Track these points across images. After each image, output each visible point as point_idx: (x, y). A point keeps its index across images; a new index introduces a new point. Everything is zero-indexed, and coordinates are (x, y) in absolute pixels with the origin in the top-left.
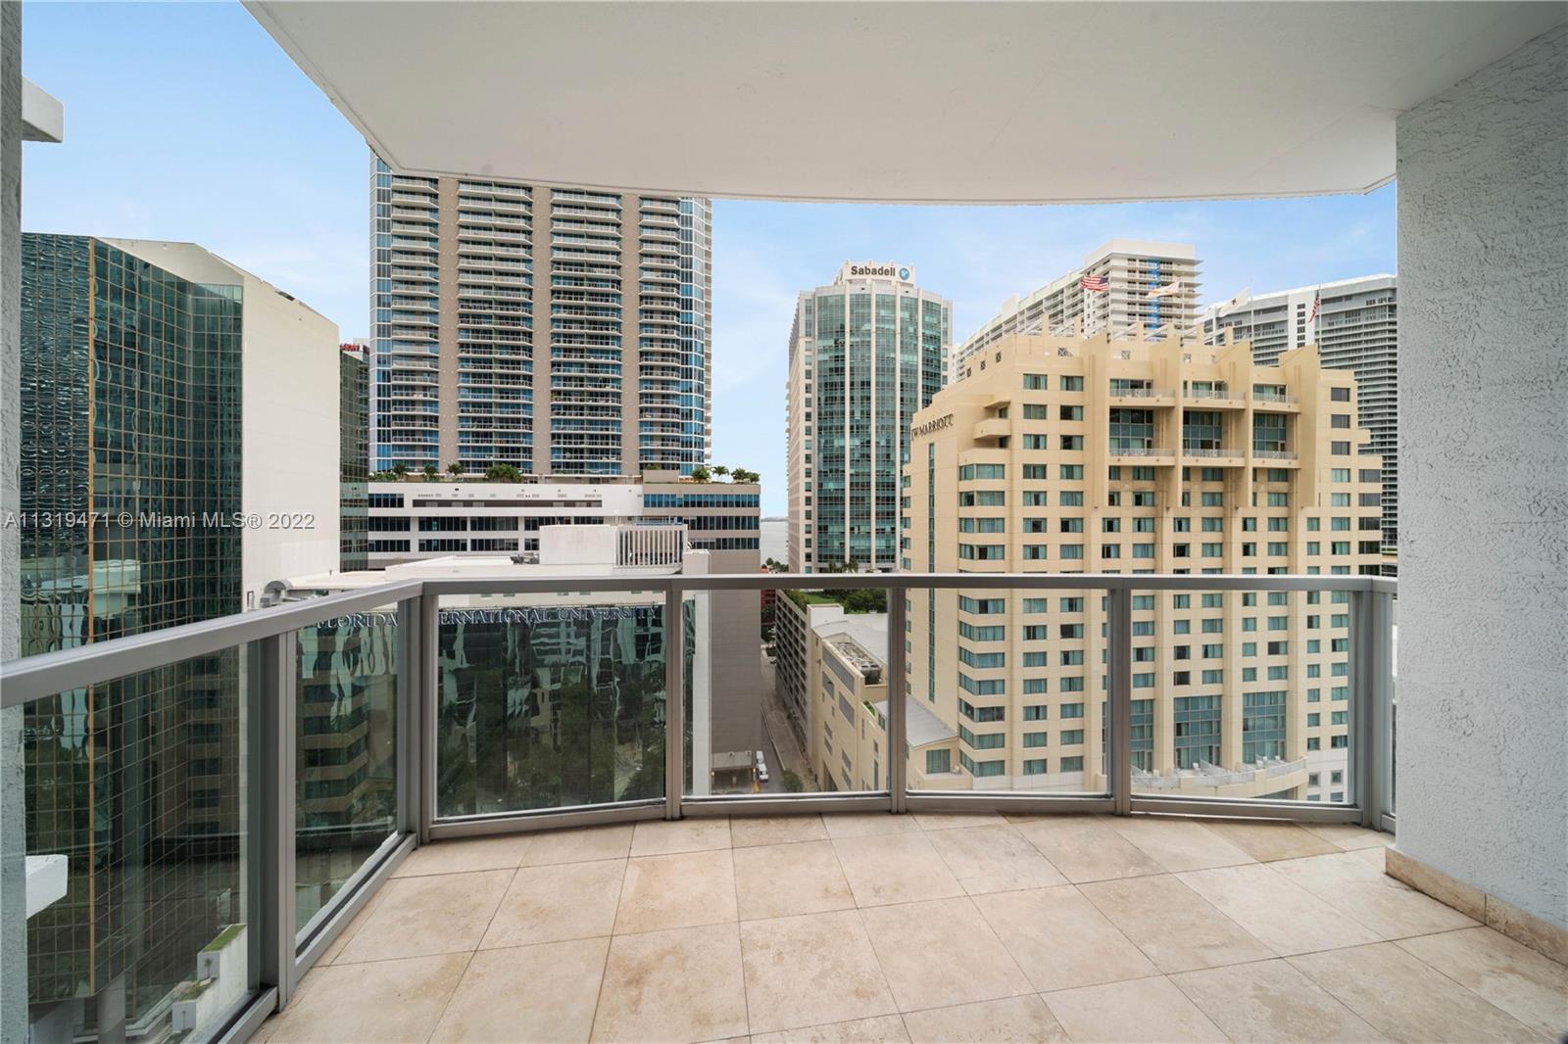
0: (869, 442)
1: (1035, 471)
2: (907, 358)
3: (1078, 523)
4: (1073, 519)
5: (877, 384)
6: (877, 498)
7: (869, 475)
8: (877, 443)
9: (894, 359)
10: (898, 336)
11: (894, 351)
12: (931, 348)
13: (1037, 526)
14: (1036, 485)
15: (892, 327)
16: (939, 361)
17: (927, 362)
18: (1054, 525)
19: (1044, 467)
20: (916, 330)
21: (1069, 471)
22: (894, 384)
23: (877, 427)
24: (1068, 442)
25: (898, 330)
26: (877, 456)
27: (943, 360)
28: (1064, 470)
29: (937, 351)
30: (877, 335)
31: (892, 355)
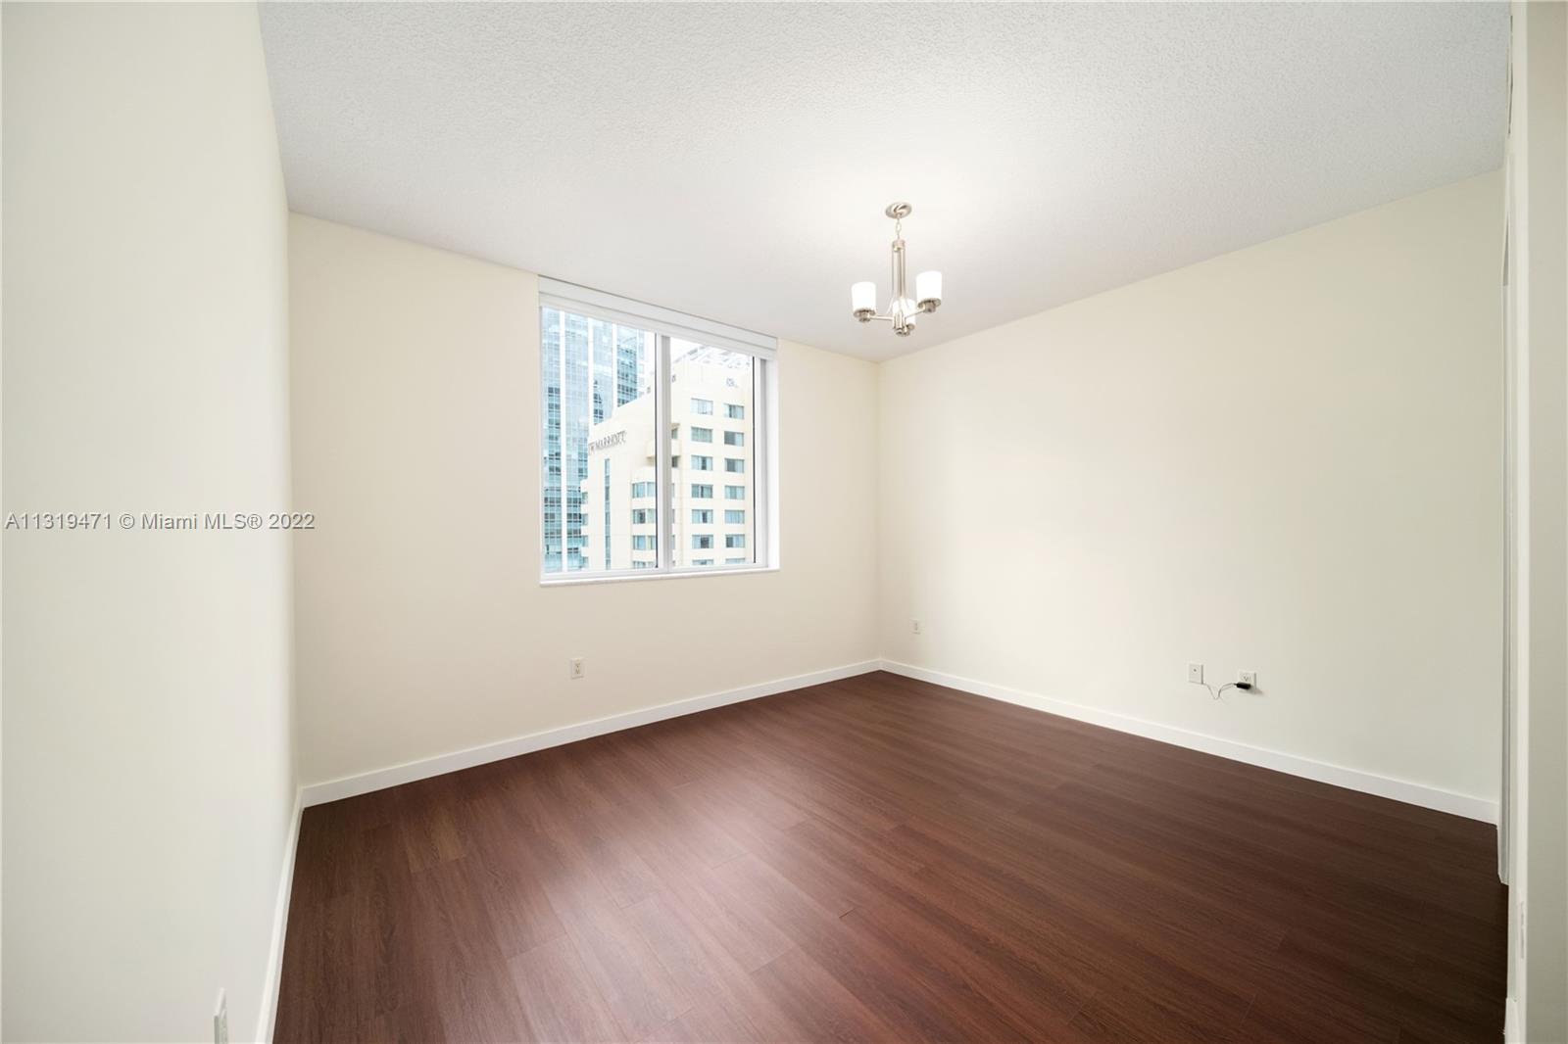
0: (558, 454)
1: (701, 491)
2: (601, 368)
3: (741, 538)
4: (737, 536)
5: (567, 393)
6: (569, 515)
7: (559, 490)
8: (568, 456)
9: (586, 368)
10: (591, 345)
11: (587, 359)
12: (627, 362)
13: (705, 542)
14: (703, 504)
15: (584, 333)
16: (635, 376)
17: (623, 376)
18: (719, 542)
19: (711, 488)
20: (610, 341)
21: (733, 491)
22: (586, 395)
23: (568, 439)
24: (731, 465)
25: (591, 339)
26: (568, 470)
27: (639, 375)
28: (728, 490)
29: (633, 366)
30: (567, 340)
31: (584, 364)
